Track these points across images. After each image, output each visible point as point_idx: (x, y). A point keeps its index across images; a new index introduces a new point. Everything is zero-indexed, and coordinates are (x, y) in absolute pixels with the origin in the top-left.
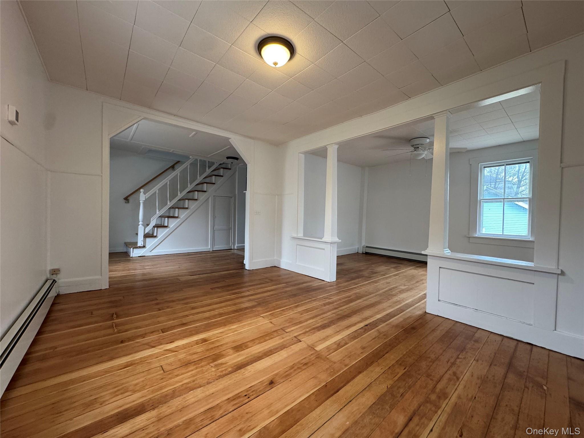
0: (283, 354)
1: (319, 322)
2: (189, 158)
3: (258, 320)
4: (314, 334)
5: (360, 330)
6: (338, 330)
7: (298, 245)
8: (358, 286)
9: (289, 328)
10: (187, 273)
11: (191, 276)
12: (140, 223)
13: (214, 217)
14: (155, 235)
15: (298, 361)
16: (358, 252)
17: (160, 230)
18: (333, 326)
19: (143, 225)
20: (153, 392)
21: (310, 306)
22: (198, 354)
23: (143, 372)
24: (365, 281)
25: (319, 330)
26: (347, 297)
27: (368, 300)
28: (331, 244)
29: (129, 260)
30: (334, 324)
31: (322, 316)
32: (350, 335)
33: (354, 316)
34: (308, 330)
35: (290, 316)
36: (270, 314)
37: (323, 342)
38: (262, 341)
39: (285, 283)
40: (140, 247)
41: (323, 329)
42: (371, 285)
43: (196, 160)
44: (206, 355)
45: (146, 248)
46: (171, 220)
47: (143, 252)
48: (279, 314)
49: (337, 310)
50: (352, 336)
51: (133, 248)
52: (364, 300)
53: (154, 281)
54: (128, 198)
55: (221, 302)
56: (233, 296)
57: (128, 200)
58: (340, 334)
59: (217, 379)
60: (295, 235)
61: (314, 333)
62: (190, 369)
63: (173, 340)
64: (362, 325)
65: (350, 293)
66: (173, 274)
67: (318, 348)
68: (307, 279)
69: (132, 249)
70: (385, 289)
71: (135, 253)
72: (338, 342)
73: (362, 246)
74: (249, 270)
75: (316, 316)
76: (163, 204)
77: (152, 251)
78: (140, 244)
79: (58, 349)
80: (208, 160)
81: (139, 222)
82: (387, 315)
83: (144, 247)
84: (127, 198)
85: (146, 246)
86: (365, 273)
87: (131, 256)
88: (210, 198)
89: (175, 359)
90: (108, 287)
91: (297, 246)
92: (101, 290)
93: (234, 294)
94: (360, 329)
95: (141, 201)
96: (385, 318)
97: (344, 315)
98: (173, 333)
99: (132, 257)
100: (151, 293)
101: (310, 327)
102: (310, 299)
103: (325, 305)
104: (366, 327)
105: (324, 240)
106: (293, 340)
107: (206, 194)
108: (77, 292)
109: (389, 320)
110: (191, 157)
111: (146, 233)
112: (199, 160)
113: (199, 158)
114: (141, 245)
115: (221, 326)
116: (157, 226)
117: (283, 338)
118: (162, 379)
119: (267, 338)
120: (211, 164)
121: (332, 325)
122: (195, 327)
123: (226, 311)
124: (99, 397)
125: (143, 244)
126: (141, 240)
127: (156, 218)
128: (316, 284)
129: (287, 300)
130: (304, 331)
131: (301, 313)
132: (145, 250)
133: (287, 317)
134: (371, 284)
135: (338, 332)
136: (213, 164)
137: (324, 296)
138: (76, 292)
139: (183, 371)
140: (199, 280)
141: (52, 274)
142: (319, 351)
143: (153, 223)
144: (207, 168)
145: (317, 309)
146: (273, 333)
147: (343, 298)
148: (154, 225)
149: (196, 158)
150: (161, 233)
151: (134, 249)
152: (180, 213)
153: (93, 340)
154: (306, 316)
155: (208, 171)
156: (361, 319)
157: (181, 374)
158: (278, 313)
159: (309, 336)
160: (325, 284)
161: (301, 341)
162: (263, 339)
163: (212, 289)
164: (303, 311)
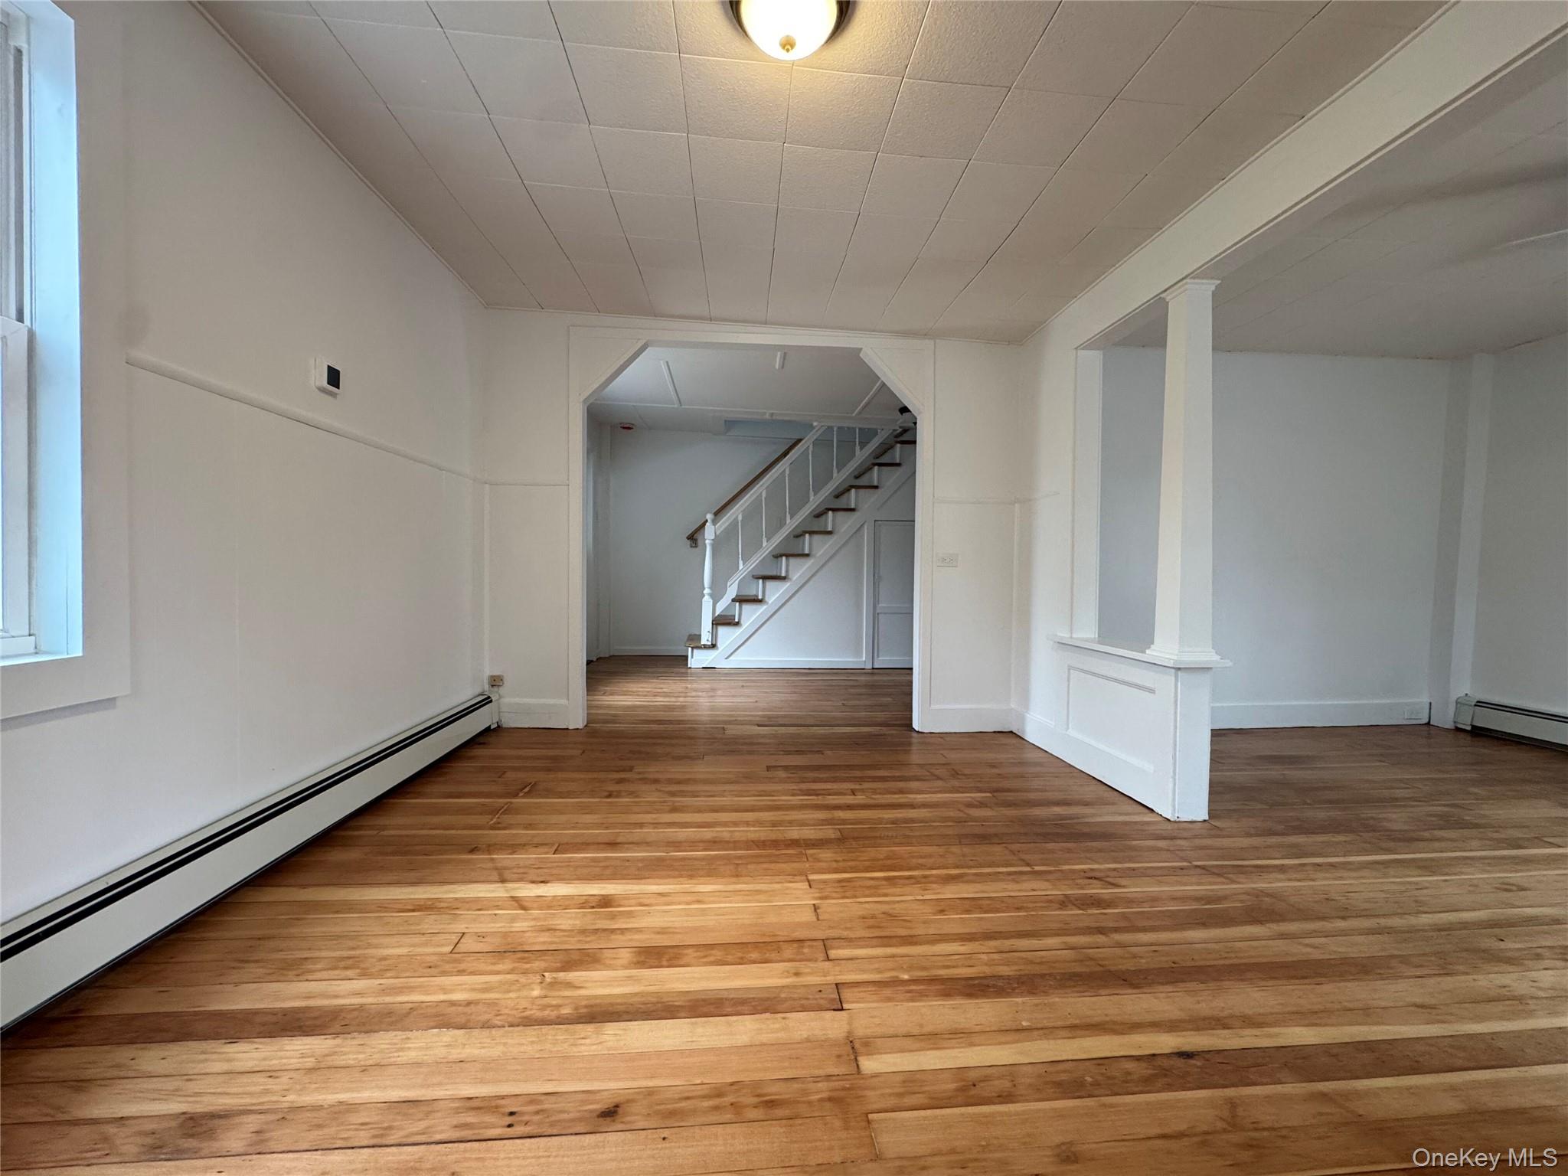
0: (745, 1029)
1: (982, 960)
2: (812, 427)
3: (787, 888)
4: (913, 1000)
5: (1130, 1066)
6: (1024, 1024)
7: (1078, 669)
8: (1304, 865)
9: (849, 947)
10: (758, 719)
11: (759, 726)
12: (707, 591)
13: (876, 579)
14: (737, 620)
15: (757, 1076)
16: (1428, 723)
17: (746, 607)
18: (1019, 1000)
19: (711, 595)
20: (385, 991)
21: (1005, 890)
22: (558, 933)
23: (423, 934)
24: (1360, 853)
25: (947, 994)
26: (1197, 899)
27: (1307, 941)
28: (1179, 673)
29: (685, 674)
30: (1032, 992)
31: (1007, 944)
32: (1061, 1067)
33: (1161, 988)
34: (906, 977)
35: (896, 906)
36: (840, 881)
37: (917, 1045)
38: (730, 958)
39: (990, 792)
40: (705, 647)
41: (970, 996)
42: (1385, 876)
43: (830, 428)
44: (565, 943)
45: (718, 649)
46: (770, 584)
47: (712, 657)
48: (869, 887)
49: (1101, 939)
50: (1064, 1077)
51: (692, 648)
52: (1282, 936)
53: (671, 727)
54: (695, 537)
55: (752, 809)
56: (796, 800)
57: (696, 540)
58: (1017, 1041)
59: (511, 1025)
60: (1064, 634)
61: (922, 995)
62: (500, 967)
63: (548, 878)
64: (1166, 1042)
65: (1233, 882)
66: (724, 715)
67: (869, 1065)
68: (1089, 792)
69: (690, 649)
70: (1467, 916)
71: (698, 659)
72: (973, 1075)
73: (1453, 698)
74: (918, 732)
75: (989, 936)
76: (752, 546)
77: (731, 658)
78: (706, 639)
79: (386, 833)
80: (860, 426)
81: (704, 589)
82: (1368, 1046)
83: (713, 646)
84: (693, 536)
85: (719, 645)
86: (1397, 819)
87: (689, 666)
88: (866, 527)
89: (504, 927)
90: (580, 726)
91: (1069, 670)
92: (567, 729)
93: (808, 793)
94: (1138, 1058)
95: (707, 541)
96: (1335, 1056)
97: (1113, 968)
98: (570, 860)
99: (690, 668)
100: (640, 752)
101: (924, 968)
102: (1028, 865)
103: (1065, 902)
104: (1180, 1063)
105: (1154, 653)
106: (822, 995)
107: (856, 515)
108: (529, 728)
109: (1357, 1078)
110: (815, 424)
111: (716, 615)
112: (835, 429)
113: (835, 424)
114: (706, 643)
115: (681, 876)
116: (741, 600)
117: (797, 974)
118: (430, 967)
119: (754, 955)
120: (867, 435)
121: (1021, 995)
122: (623, 860)
123: (737, 836)
124: (312, 958)
125: (710, 639)
126: (707, 630)
127: (737, 582)
128: (1106, 816)
129: (941, 850)
130: (887, 976)
131: (943, 908)
132: (716, 654)
133: (879, 906)
134: (1392, 871)
135: (1017, 1032)
136: (874, 432)
137: (1096, 866)
138: (526, 726)
139: (482, 967)
140: (762, 741)
141: (493, 686)
142: (865, 1077)
143: (732, 592)
144: (858, 448)
145: (1018, 909)
146: (784, 946)
147: (1174, 899)
148: (734, 597)
149: (829, 424)
150: (750, 615)
151: (695, 651)
152: (790, 568)
153: (442, 832)
154: (955, 922)
155: (861, 455)
156: (1182, 1015)
157: (469, 971)
158: (872, 883)
159: (889, 999)
160: (1148, 823)
161: (842, 1009)
162: (740, 955)
163: (769, 768)
164: (958, 901)
